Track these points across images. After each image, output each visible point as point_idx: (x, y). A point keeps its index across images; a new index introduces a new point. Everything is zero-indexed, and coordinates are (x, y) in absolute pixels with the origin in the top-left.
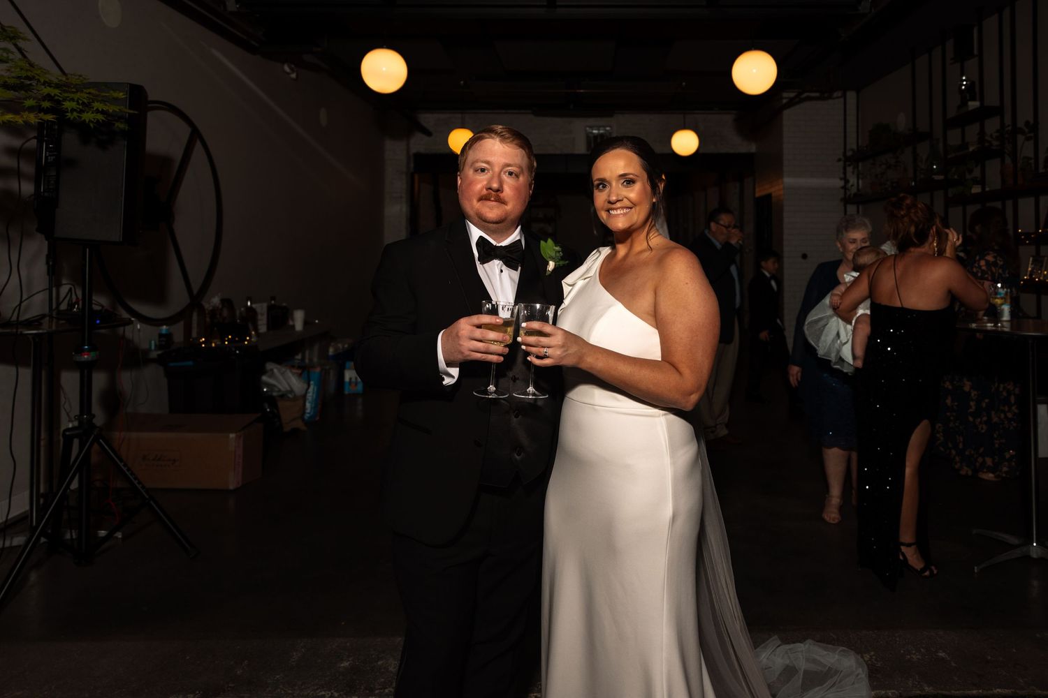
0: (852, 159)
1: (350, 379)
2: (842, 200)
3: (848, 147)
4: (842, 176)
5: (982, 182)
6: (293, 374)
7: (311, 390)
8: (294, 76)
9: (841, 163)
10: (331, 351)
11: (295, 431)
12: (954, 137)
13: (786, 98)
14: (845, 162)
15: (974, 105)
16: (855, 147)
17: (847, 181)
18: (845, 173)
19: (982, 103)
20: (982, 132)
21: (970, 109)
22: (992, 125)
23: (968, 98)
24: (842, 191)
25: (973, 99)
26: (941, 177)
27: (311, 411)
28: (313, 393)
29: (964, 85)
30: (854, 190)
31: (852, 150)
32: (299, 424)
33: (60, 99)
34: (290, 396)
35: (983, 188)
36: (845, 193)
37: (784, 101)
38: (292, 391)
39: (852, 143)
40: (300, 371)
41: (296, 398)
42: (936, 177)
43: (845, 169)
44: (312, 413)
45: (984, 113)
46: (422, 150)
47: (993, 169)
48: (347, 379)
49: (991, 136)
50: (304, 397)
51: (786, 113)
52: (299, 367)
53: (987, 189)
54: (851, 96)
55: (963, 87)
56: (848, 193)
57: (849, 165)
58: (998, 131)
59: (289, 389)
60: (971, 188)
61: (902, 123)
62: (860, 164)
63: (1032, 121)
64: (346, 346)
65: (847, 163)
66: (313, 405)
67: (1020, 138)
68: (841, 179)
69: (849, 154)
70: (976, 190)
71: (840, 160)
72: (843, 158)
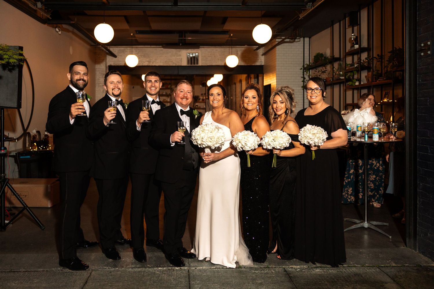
0: (306, 69)
2: (302, 87)
3: (305, 64)
4: (303, 76)
5: (359, 80)
8: (60, 33)
9: (302, 70)
12: (349, 60)
13: (277, 42)
14: (304, 70)
15: (357, 46)
16: (308, 63)
17: (304, 78)
18: (304, 75)
19: (360, 46)
20: (360, 59)
21: (355, 48)
22: (364, 56)
23: (355, 43)
24: (302, 83)
25: (357, 44)
26: (343, 78)
29: (353, 38)
31: (307, 65)
33: (3, 54)
35: (360, 83)
36: (304, 84)
37: (277, 43)
39: (307, 62)
42: (342, 78)
43: (303, 73)
45: (362, 50)
46: (112, 64)
47: (364, 74)
49: (363, 61)
51: (278, 47)
53: (362, 83)
54: (307, 40)
55: (352, 39)
57: (305, 71)
58: (366, 59)
60: (355, 83)
61: (328, 53)
62: (310, 71)
63: (380, 55)
67: (375, 61)
68: (302, 77)
69: (305, 66)
70: (357, 83)
71: (301, 69)
72: (303, 68)
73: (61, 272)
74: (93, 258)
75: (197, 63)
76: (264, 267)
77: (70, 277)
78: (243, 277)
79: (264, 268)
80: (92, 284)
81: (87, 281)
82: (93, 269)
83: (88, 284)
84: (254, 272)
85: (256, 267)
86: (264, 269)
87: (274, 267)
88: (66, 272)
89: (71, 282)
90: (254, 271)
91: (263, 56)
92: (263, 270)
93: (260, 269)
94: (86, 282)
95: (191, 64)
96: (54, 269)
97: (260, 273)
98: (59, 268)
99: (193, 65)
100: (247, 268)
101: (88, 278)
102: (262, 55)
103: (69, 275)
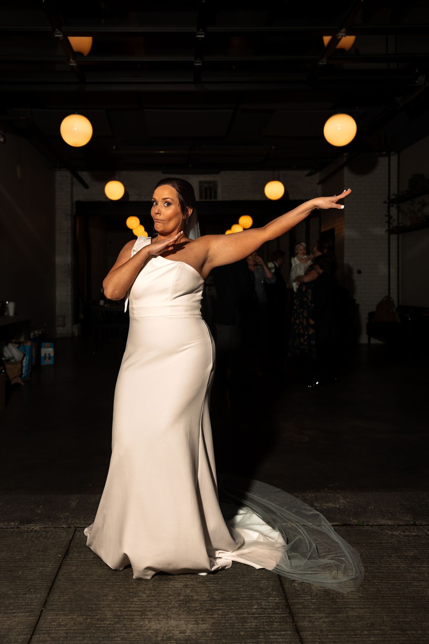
0: (393, 202)
1: (45, 355)
2: (387, 231)
3: (391, 193)
4: (387, 214)
6: (13, 346)
7: (25, 358)
9: (386, 205)
10: (32, 334)
11: (17, 385)
14: (389, 203)
16: (396, 193)
17: (390, 217)
18: (389, 211)
24: (387, 224)
27: (25, 372)
28: (26, 360)
30: (395, 224)
31: (395, 195)
32: (19, 380)
34: (12, 361)
36: (389, 227)
38: (13, 358)
39: (394, 190)
40: (17, 345)
41: (16, 363)
43: (389, 208)
44: (25, 375)
46: (82, 198)
48: (43, 355)
50: (21, 362)
52: (15, 343)
56: (391, 227)
57: (392, 206)
59: (11, 356)
62: (400, 205)
64: (40, 333)
65: (391, 204)
66: (26, 369)
68: (386, 216)
69: (392, 197)
71: (385, 202)
72: (387, 201)
73: (16, 530)
74: (73, 504)
75: (216, 197)
76: (405, 523)
77: (35, 541)
78: (372, 543)
79: (406, 525)
80: (79, 556)
81: (68, 550)
82: (78, 525)
83: (70, 555)
84: (391, 535)
85: (389, 523)
86: (407, 527)
87: (424, 524)
88: (27, 532)
89: (38, 551)
90: (390, 533)
91: (320, 186)
92: (407, 529)
93: (400, 528)
94: (67, 553)
95: (206, 198)
96: (4, 525)
97: (405, 536)
98: (13, 523)
99: (208, 200)
100: (372, 525)
101: (70, 544)
102: (319, 184)
103: (32, 537)
